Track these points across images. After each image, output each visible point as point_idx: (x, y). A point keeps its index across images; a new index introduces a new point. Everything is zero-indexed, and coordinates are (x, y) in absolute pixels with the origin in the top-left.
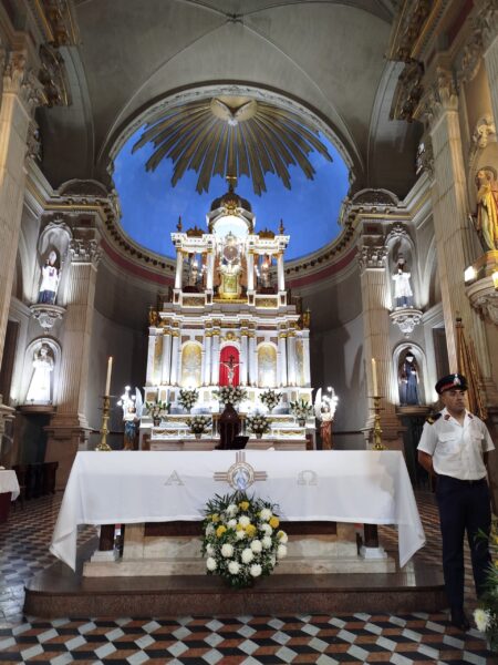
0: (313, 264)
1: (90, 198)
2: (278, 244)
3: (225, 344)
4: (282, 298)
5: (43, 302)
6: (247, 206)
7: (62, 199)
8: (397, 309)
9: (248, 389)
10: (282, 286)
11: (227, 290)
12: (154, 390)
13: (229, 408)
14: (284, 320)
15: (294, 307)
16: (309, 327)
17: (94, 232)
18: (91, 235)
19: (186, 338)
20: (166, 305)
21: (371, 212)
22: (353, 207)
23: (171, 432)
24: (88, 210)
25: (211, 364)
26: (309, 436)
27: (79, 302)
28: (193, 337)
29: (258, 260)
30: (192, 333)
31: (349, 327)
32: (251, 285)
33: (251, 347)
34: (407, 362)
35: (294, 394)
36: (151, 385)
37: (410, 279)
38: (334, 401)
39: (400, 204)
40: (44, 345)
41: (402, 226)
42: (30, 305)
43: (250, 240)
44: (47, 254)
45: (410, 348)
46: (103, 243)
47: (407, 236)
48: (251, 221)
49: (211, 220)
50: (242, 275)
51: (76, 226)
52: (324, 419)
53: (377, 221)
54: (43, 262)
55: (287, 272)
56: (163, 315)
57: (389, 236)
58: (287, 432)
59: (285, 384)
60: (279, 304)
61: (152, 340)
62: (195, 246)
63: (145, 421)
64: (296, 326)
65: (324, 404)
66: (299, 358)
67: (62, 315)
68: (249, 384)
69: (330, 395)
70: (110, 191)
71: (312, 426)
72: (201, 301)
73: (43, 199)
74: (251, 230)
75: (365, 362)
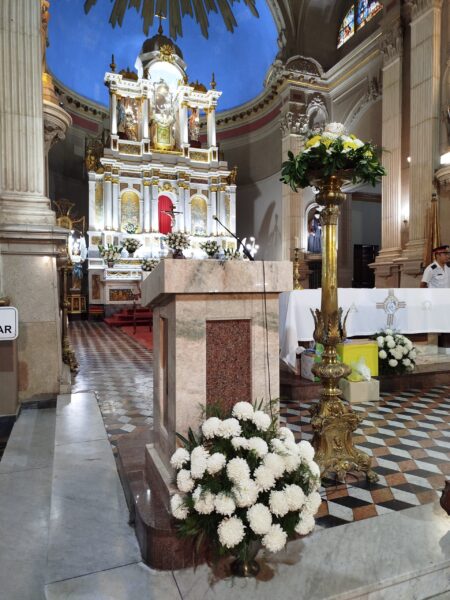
2: (210, 99)
3: (162, 193)
4: (214, 153)
12: (99, 234)
14: (216, 174)
15: (225, 164)
16: (236, 183)
19: (124, 186)
20: (106, 150)
21: (298, 79)
22: (284, 72)
23: (124, 273)
25: (151, 213)
30: (130, 181)
31: (260, 185)
33: (186, 199)
34: (315, 218)
35: (224, 242)
38: (254, 249)
39: (324, 75)
43: (185, 91)
47: (324, 107)
48: (183, 70)
49: (145, 64)
56: (103, 161)
57: (310, 105)
59: (215, 234)
60: (210, 159)
61: (92, 185)
62: (129, 90)
63: (94, 263)
64: (227, 181)
72: (137, 149)
74: (186, 81)
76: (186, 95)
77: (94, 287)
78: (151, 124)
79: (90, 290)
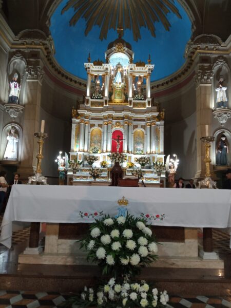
0: (167, 83)
1: (36, 41)
2: (147, 70)
3: (114, 129)
4: (149, 102)
5: (11, 103)
6: (129, 46)
7: (20, 41)
8: (218, 109)
9: (128, 154)
10: (149, 95)
11: (117, 97)
12: (75, 154)
13: (117, 165)
14: (150, 115)
15: (155, 108)
16: (164, 120)
17: (39, 62)
18: (37, 63)
19: (93, 125)
20: (81, 106)
21: (204, 49)
22: (194, 46)
24: (36, 48)
25: (107, 141)
26: (162, 181)
27: (31, 103)
29: (135, 80)
30: (96, 122)
31: (187, 120)
32: (130, 95)
33: (130, 131)
34: (222, 140)
35: (154, 158)
36: (73, 151)
37: (226, 91)
38: (176, 163)
39: (223, 44)
40: (12, 127)
41: (223, 58)
42: (4, 104)
43: (130, 67)
44: (12, 75)
45: (224, 132)
46: (45, 68)
47: (226, 64)
48: (131, 56)
49: (108, 55)
50: (125, 89)
51: (29, 58)
52: (171, 172)
53: (208, 55)
54: (10, 79)
55: (152, 88)
56: (80, 111)
57: (215, 64)
58: (149, 179)
59: (149, 153)
60: (147, 106)
61: (74, 126)
62: (98, 71)
63: (70, 171)
64: (156, 119)
65: (171, 164)
66: (158, 138)
67: (22, 110)
68: (128, 152)
69: (174, 158)
70: (48, 37)
71: (163, 176)
72: (101, 104)
73: (9, 41)
74: (131, 61)
75: (196, 140)
76: (131, 69)
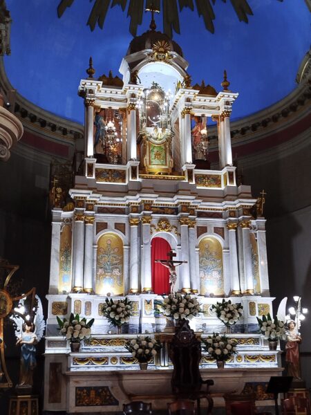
3: (156, 234)
11: (154, 161)
12: (63, 299)
19: (102, 226)
20: (78, 179)
23: (98, 360)
25: (139, 264)
28: (111, 224)
30: (110, 219)
32: (187, 157)
33: (192, 240)
35: (252, 305)
36: (56, 292)
43: (186, 95)
48: (184, 70)
49: (133, 65)
59: (237, 293)
60: (228, 184)
61: (57, 227)
62: (110, 99)
63: (54, 344)
72: (121, 175)
76: (188, 100)
77: (51, 383)
78: (140, 141)
79: (47, 388)
